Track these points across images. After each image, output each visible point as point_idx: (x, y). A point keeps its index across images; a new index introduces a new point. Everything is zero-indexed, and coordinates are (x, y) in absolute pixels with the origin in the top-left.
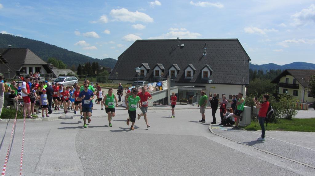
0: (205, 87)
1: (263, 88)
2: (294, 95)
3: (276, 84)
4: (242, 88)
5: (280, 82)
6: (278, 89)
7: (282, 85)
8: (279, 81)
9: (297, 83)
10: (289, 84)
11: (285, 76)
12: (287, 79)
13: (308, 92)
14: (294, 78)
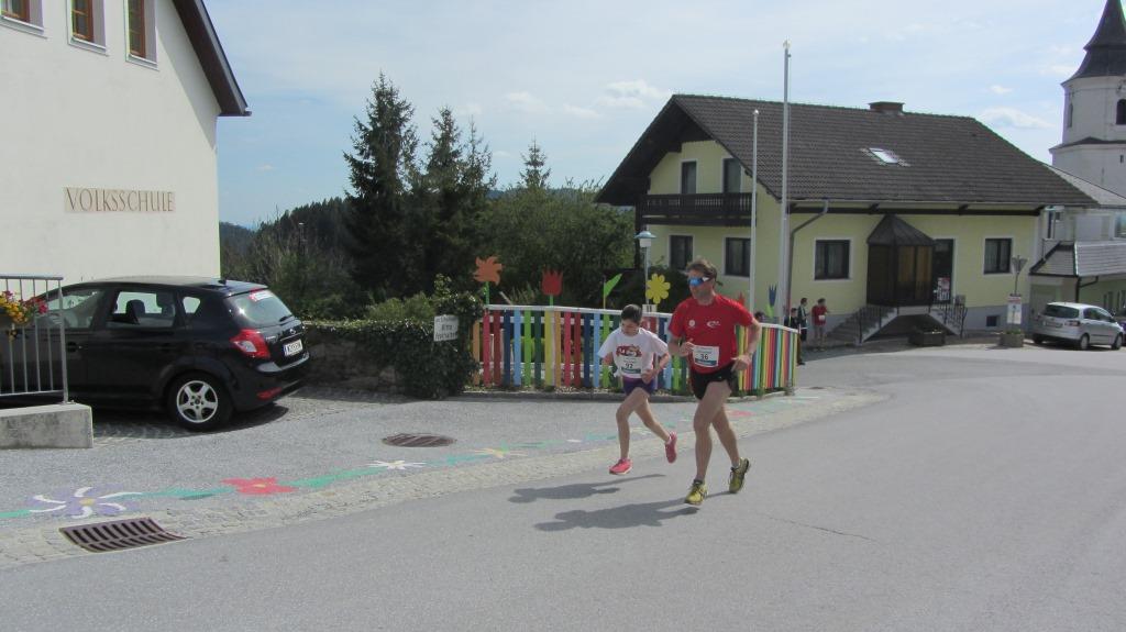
2: (729, 271)
3: (635, 210)
5: (650, 193)
7: (664, 210)
8: (648, 184)
10: (700, 196)
11: (679, 150)
12: (688, 168)
13: (818, 242)
14: (729, 151)
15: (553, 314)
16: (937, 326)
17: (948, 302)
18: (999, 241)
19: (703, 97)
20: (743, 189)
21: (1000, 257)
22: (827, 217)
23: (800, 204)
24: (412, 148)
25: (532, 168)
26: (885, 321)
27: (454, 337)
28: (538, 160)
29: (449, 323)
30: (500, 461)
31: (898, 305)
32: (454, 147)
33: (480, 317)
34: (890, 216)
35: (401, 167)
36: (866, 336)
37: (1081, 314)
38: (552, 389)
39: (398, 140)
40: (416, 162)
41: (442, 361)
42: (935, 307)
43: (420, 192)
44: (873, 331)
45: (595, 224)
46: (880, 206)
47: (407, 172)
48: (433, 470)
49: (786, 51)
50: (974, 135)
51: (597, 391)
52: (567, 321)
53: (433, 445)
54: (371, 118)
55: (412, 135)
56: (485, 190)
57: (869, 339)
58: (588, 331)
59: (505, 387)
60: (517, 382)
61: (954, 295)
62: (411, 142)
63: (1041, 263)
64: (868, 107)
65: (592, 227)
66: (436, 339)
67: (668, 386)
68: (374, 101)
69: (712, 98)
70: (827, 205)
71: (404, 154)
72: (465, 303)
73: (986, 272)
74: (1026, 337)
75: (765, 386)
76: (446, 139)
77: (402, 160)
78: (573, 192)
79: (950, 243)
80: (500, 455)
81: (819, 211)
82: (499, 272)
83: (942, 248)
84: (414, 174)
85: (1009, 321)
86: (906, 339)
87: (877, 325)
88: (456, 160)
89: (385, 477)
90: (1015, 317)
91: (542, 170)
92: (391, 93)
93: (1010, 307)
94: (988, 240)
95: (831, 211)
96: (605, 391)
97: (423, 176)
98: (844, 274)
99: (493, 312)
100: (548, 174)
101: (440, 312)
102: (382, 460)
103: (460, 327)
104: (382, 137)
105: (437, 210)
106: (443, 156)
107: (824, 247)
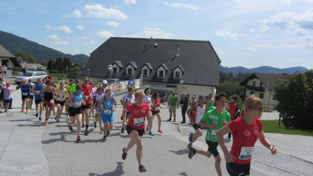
0: (176, 87)
1: (231, 90)
3: (244, 87)
4: (212, 89)
5: (247, 85)
6: (245, 91)
7: (250, 88)
8: (247, 83)
9: (263, 86)
10: (256, 87)
11: (253, 79)
12: (254, 82)
13: (273, 95)
14: (261, 81)
69: (259, 73)
75: (271, 112)
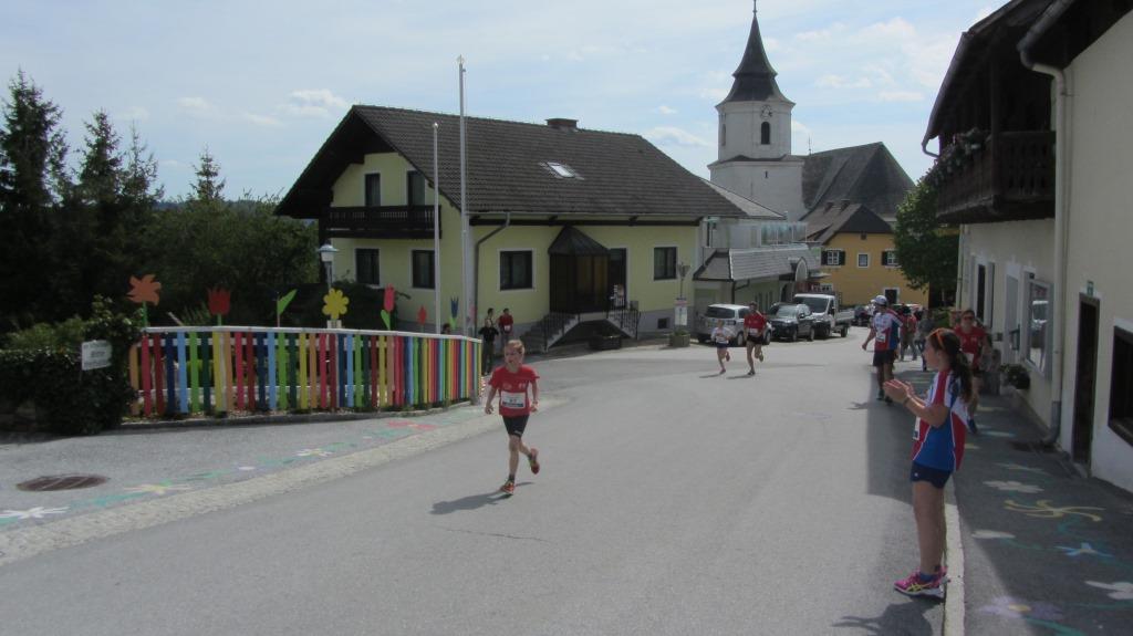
2: (417, 283)
3: (318, 222)
10: (385, 208)
11: (361, 162)
12: (372, 180)
13: (503, 253)
14: (411, 162)
15: (222, 335)
16: (613, 330)
17: (623, 307)
18: (666, 250)
19: (384, 109)
20: (427, 202)
21: (667, 265)
22: (509, 230)
23: (484, 216)
24: (61, 154)
25: (204, 178)
26: (567, 328)
27: (108, 364)
28: (212, 170)
29: (100, 349)
30: (161, 497)
31: (579, 312)
32: (112, 155)
33: (137, 341)
34: (567, 226)
35: (49, 176)
36: (550, 343)
37: (737, 314)
38: (224, 414)
39: (44, 146)
40: (67, 170)
41: (93, 392)
42: (612, 313)
43: (72, 202)
44: (556, 338)
45: (276, 238)
46: (559, 218)
47: (56, 181)
48: (78, 514)
49: (461, 66)
50: (641, 152)
51: (274, 414)
52: (238, 342)
53: (79, 486)
54: (9, 120)
55: (61, 140)
56: (151, 202)
57: (554, 345)
58: (262, 351)
59: (170, 416)
60: (184, 409)
61: (629, 300)
62: (60, 148)
63: (702, 269)
64: (546, 123)
65: (272, 242)
66: (84, 367)
67: (351, 404)
68: (12, 101)
69: (393, 110)
70: (509, 217)
71: (52, 161)
72: (118, 326)
73: (656, 278)
74: (692, 337)
75: (451, 396)
76: (102, 146)
77: (50, 167)
78: (251, 203)
79: (623, 252)
80: (160, 490)
81: (501, 222)
82: (157, 291)
83: (615, 257)
84: (65, 184)
85: (677, 323)
86: (587, 344)
87: (560, 332)
88: (115, 169)
89: (17, 527)
90: (682, 319)
91: (216, 181)
92: (32, 94)
93: (677, 309)
94: (656, 249)
95: (514, 222)
96: (283, 413)
97: (76, 187)
98: (527, 283)
99: (152, 336)
100: (222, 186)
101: (88, 337)
102: (14, 509)
103: (114, 353)
104: (24, 142)
105: (95, 224)
106: (100, 164)
107: (508, 258)
